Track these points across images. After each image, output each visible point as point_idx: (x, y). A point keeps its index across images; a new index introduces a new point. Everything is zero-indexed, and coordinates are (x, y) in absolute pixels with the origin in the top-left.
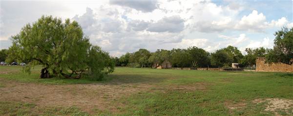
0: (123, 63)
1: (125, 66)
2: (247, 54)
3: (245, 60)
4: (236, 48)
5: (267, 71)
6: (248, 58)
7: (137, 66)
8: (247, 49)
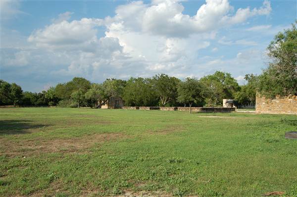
0: (51, 100)
1: (54, 105)
2: (246, 83)
3: (241, 93)
4: (228, 75)
5: (276, 113)
6: (247, 90)
7: (72, 105)
8: (247, 76)
